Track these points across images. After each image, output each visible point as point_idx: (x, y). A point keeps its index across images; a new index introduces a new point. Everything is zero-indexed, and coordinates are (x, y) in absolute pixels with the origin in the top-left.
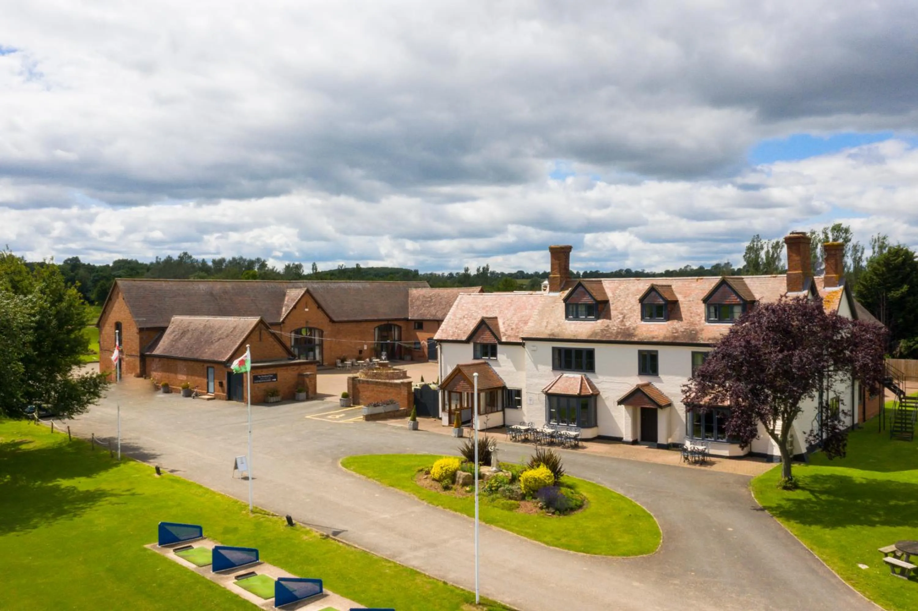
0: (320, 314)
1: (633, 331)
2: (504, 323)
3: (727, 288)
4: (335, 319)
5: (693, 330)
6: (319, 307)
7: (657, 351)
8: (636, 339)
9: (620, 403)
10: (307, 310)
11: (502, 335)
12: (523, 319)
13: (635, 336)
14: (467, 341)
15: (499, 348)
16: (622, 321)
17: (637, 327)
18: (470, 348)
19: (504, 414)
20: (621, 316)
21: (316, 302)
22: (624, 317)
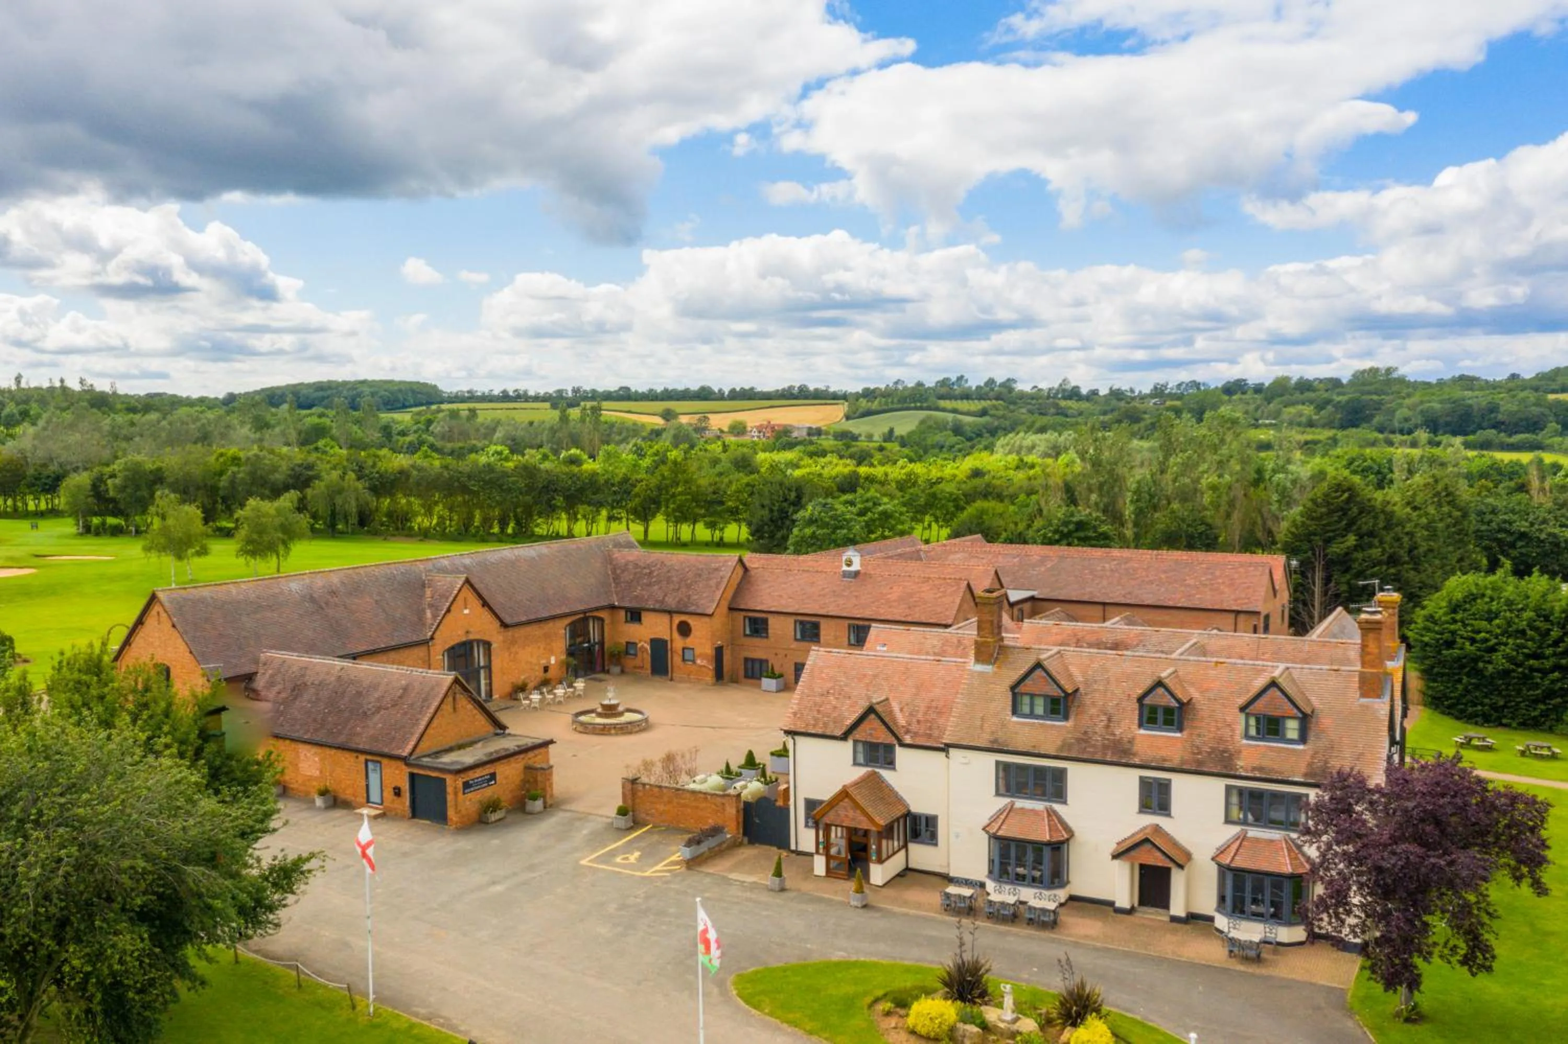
0: (486, 615)
1: (1127, 746)
2: (901, 710)
3: (1279, 693)
4: (508, 620)
5: (1224, 752)
6: (485, 604)
7: (1170, 780)
8: (1137, 761)
9: (1116, 856)
10: (466, 611)
11: (902, 731)
12: (934, 704)
13: (1135, 755)
14: (844, 737)
15: (900, 752)
16: (1107, 727)
17: (1133, 738)
18: (847, 748)
19: (907, 851)
20: (1104, 718)
21: (480, 596)
22: (1109, 720)
